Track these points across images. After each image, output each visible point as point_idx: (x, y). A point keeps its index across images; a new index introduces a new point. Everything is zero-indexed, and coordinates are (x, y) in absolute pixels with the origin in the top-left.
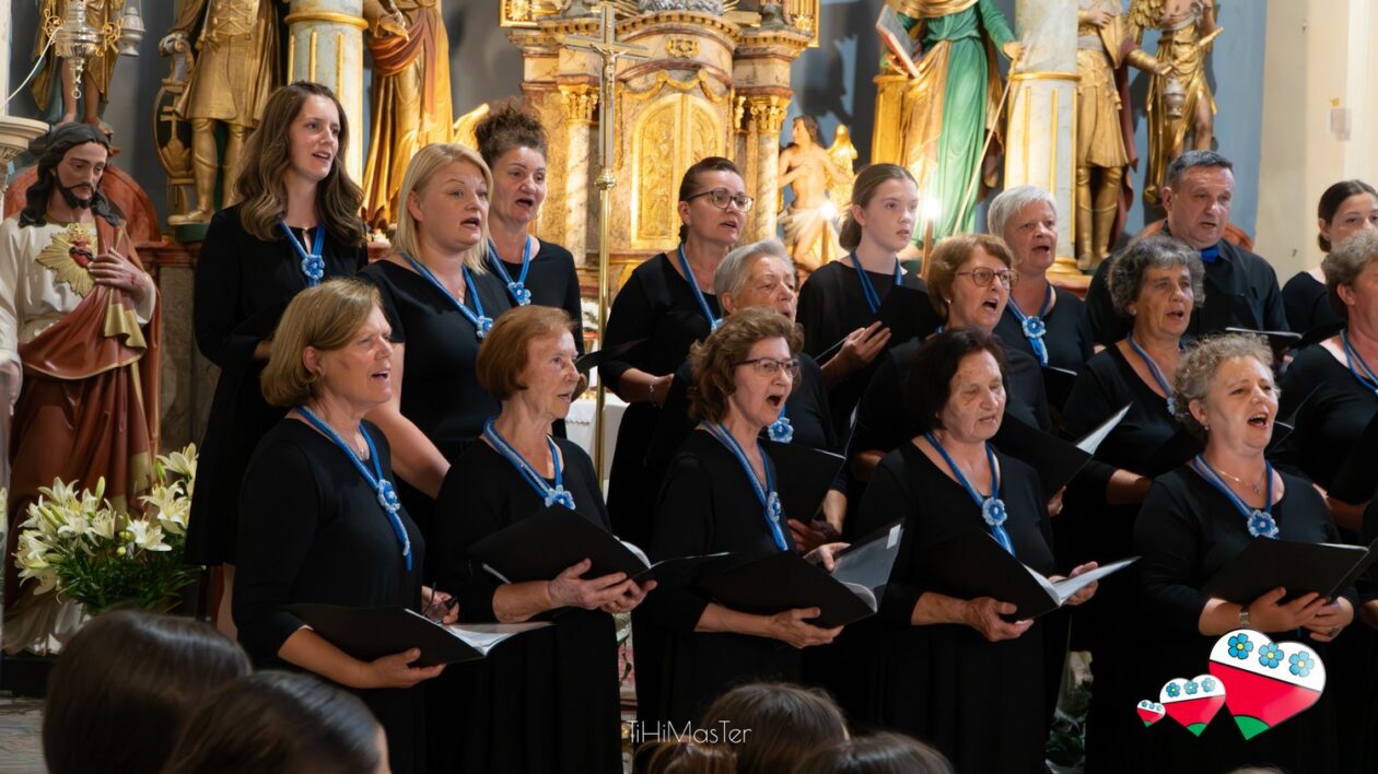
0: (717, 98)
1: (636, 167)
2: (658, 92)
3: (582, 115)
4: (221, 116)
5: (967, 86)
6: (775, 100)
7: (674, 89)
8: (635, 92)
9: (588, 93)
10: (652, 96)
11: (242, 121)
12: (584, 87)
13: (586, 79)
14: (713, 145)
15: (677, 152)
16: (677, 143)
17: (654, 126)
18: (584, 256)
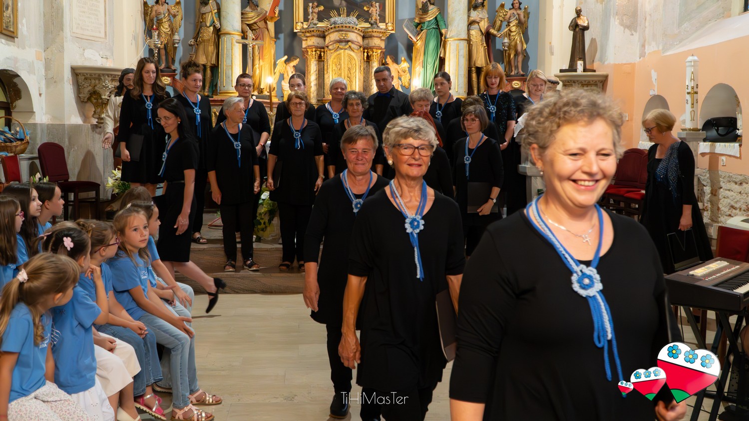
0: (355, 51)
1: (331, 72)
2: (336, 50)
3: (314, 58)
4: (203, 63)
5: (432, 44)
6: (375, 50)
7: (341, 49)
8: (330, 50)
9: (315, 51)
10: (335, 51)
11: (209, 64)
12: (314, 49)
13: (314, 47)
14: (355, 65)
15: (343, 68)
16: (343, 65)
17: (335, 60)
18: (316, 100)
